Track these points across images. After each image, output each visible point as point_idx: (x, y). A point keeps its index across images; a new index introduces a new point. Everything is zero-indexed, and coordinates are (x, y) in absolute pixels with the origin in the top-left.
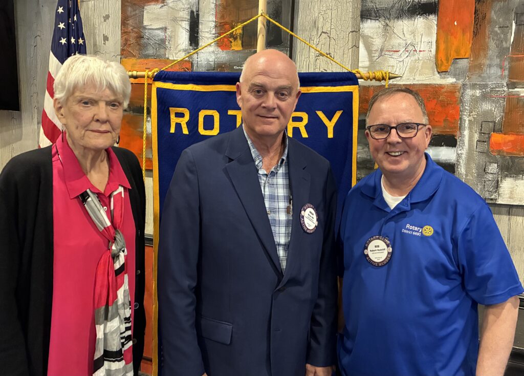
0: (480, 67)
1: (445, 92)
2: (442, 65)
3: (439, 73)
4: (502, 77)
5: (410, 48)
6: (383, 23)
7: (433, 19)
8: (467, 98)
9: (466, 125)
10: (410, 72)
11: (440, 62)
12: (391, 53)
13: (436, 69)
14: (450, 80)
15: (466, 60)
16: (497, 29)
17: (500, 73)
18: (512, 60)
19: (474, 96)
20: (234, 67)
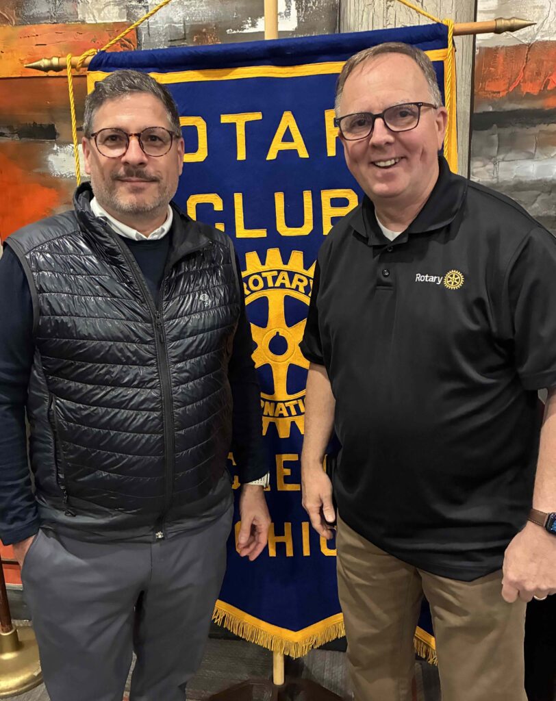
20: (228, 31)
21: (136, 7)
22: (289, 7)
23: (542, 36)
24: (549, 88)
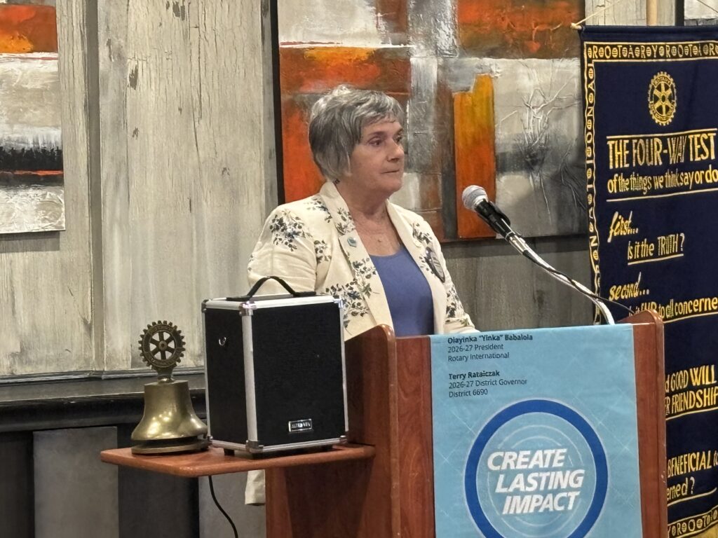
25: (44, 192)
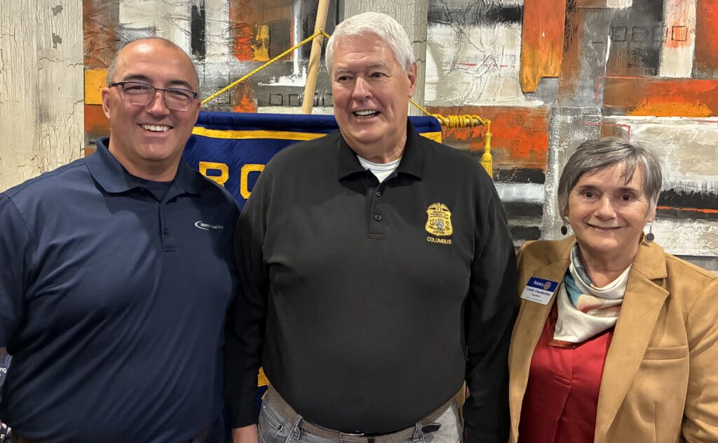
0: (571, 88)
1: (532, 117)
2: (527, 84)
3: (524, 93)
4: (596, 101)
5: (490, 62)
6: (456, 28)
7: (517, 27)
8: (557, 125)
9: (556, 158)
10: (489, 91)
11: (525, 81)
12: (466, 67)
13: (520, 89)
14: (538, 103)
15: (556, 79)
16: (590, 44)
17: (593, 97)
18: (607, 82)
19: (564, 123)
20: (259, 84)
21: (197, 64)
22: (301, 71)
23: (468, 102)
24: (473, 137)
25: (707, 226)
